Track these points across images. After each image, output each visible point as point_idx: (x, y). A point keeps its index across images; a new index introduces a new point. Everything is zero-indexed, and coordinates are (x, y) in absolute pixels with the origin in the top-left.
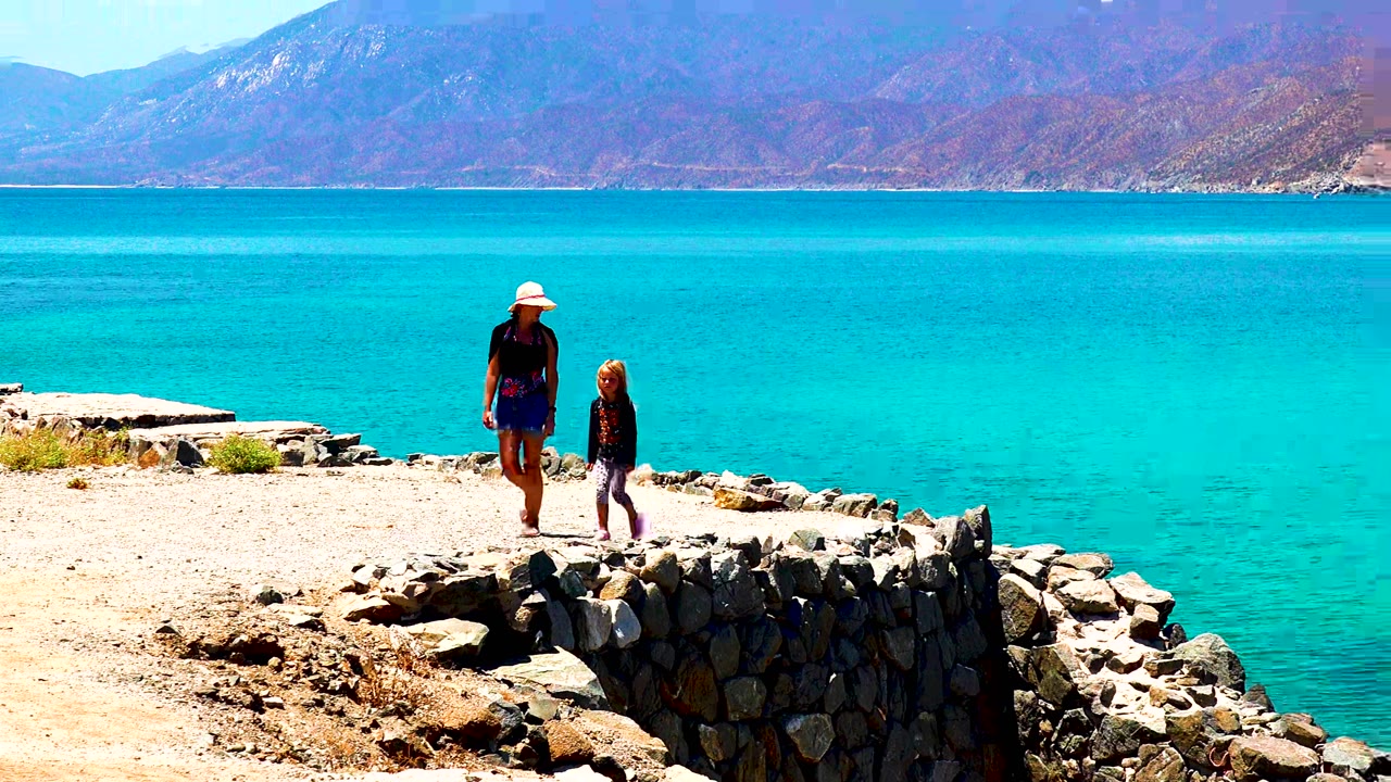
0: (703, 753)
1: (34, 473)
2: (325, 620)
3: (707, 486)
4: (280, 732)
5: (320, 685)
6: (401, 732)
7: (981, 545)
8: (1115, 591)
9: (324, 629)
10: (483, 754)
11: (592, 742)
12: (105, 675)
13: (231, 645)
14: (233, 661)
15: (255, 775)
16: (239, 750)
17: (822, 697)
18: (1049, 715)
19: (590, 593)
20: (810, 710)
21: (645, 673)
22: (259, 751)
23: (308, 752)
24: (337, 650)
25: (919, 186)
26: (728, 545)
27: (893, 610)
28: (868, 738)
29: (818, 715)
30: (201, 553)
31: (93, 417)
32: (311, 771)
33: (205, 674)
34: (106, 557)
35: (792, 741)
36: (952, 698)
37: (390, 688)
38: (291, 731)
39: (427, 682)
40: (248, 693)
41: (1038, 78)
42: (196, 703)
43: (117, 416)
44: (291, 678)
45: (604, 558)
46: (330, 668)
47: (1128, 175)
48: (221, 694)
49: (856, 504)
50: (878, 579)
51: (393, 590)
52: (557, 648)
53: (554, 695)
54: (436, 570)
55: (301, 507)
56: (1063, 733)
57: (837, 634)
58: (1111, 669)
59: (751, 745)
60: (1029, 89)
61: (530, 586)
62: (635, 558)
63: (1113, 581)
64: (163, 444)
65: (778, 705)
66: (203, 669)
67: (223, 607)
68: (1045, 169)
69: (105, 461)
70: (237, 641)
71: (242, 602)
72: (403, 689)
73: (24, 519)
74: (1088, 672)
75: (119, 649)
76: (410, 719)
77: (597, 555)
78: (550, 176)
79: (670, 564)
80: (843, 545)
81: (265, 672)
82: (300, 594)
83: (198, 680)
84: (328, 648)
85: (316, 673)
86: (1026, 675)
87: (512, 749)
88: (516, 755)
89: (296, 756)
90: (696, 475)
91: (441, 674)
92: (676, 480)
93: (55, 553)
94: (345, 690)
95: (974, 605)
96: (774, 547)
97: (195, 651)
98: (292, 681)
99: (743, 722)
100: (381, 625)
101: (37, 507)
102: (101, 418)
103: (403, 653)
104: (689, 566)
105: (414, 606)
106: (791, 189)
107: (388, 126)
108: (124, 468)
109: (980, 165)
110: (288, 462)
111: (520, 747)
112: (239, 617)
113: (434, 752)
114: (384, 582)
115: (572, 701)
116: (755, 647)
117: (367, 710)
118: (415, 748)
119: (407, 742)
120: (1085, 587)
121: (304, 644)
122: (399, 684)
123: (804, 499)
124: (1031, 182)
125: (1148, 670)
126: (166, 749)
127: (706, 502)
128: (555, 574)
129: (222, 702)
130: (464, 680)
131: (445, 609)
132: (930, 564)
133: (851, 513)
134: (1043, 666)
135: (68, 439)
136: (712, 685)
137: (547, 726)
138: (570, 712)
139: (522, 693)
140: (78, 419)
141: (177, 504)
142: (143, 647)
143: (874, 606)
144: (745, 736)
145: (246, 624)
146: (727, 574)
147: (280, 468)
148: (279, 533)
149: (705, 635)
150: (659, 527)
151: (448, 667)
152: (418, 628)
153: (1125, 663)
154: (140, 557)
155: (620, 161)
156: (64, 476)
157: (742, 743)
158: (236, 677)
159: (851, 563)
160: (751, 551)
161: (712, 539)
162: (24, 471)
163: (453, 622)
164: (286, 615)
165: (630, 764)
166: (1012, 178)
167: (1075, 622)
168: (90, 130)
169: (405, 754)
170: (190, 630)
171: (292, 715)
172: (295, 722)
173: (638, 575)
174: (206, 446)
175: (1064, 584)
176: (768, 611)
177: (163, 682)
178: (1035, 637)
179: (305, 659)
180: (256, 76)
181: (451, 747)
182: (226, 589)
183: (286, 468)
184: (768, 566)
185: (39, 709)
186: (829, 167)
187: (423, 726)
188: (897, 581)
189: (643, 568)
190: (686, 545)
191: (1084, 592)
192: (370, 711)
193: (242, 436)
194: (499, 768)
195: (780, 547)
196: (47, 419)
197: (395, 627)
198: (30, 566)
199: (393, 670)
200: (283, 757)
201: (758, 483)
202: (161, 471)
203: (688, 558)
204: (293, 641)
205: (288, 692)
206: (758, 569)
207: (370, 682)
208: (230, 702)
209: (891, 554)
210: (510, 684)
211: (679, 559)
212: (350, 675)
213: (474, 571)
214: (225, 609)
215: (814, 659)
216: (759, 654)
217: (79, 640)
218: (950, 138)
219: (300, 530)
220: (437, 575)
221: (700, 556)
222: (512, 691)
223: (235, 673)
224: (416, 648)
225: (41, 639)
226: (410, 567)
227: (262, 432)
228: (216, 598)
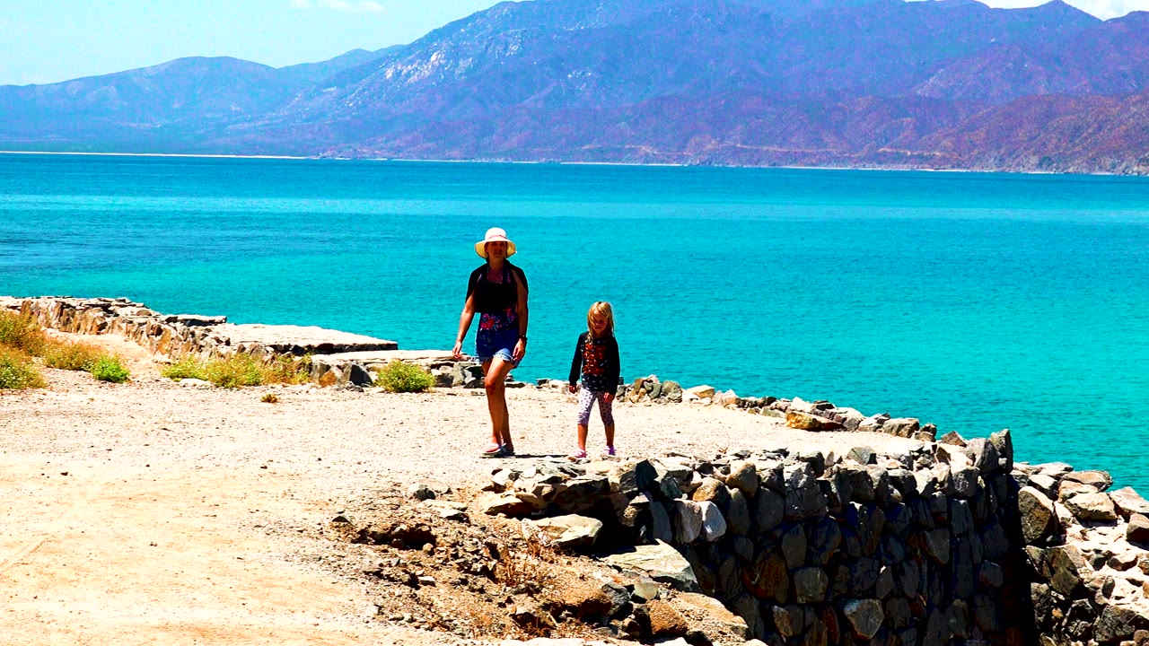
0: (777, 630)
1: (235, 389)
2: (469, 514)
3: (781, 409)
4: (432, 605)
5: (465, 567)
6: (530, 607)
7: (1004, 462)
8: (1114, 502)
9: (468, 521)
10: (597, 626)
11: (686, 619)
12: (291, 555)
13: (393, 533)
14: (394, 546)
15: (411, 640)
16: (398, 619)
17: (874, 585)
18: (1060, 604)
19: (685, 496)
20: (865, 595)
21: (729, 563)
22: (415, 621)
23: (455, 622)
24: (479, 538)
25: (953, 167)
26: (798, 458)
27: (932, 514)
28: (911, 619)
29: (871, 600)
30: (369, 457)
31: (283, 344)
32: (457, 638)
33: (372, 556)
34: (292, 459)
35: (849, 621)
36: (981, 587)
37: (522, 570)
38: (441, 604)
39: (552, 567)
40: (407, 572)
41: (1048, 82)
42: (364, 580)
43: (302, 344)
44: (441, 561)
45: (697, 467)
46: (473, 553)
47: (1122, 161)
48: (384, 573)
49: (902, 426)
50: (920, 489)
51: (525, 490)
52: (658, 540)
53: (656, 579)
54: (560, 474)
55: (451, 421)
56: (1071, 619)
57: (886, 533)
58: (1111, 567)
59: (815, 624)
60: (1042, 90)
61: (636, 489)
62: (721, 468)
63: (1113, 494)
64: (339, 367)
65: (838, 591)
66: (370, 552)
67: (387, 502)
68: (1055, 155)
69: (292, 380)
70: (398, 529)
71: (402, 497)
72: (532, 572)
73: (227, 426)
74: (1091, 568)
75: (302, 534)
76: (538, 596)
77: (691, 464)
78: (654, 154)
79: (750, 473)
80: (891, 460)
81: (420, 555)
82: (449, 492)
83: (366, 561)
84: (472, 536)
85: (462, 557)
86: (1041, 571)
87: (620, 624)
88: (624, 629)
89: (445, 625)
90: (772, 400)
91: (563, 559)
92: (756, 404)
93: (251, 455)
94: (485, 572)
95: (998, 512)
96: (835, 460)
97: (363, 537)
98: (442, 563)
99: (809, 604)
100: (515, 519)
101: (237, 417)
102: (290, 346)
103: (533, 542)
104: (766, 475)
105: (542, 504)
106: (849, 168)
107: (523, 111)
108: (308, 385)
109: (1002, 151)
110: (441, 384)
111: (627, 621)
112: (400, 510)
113: (557, 624)
114: (518, 484)
115: (670, 584)
116: (820, 543)
117: (503, 589)
118: (542, 621)
119: (536, 615)
120: (1089, 499)
121: (453, 533)
122: (529, 567)
123: (860, 422)
124: (1044, 166)
125: (1142, 568)
126: (340, 618)
127: (780, 422)
128: (657, 480)
129: (385, 579)
130: (582, 565)
131: (566, 507)
132: (962, 477)
133: (897, 434)
134: (1056, 565)
135: (263, 362)
136: (784, 574)
137: (650, 604)
138: (668, 594)
139: (629, 577)
140: (271, 346)
141: (350, 416)
142: (322, 533)
143: (916, 511)
144: (810, 617)
145: (405, 516)
146: (797, 483)
147: (433, 389)
148: (432, 442)
149: (778, 533)
150: (742, 442)
151: (569, 554)
152: (545, 522)
153: (1123, 562)
154: (320, 459)
155: (710, 142)
156: (259, 392)
157: (808, 622)
158: (397, 559)
159: (898, 475)
160: (816, 464)
161: (784, 453)
162: (227, 387)
163: (573, 518)
164: (438, 509)
165: (716, 638)
166: (1028, 162)
167: (1081, 527)
168: (284, 112)
169: (534, 625)
170: (360, 520)
171: (441, 591)
172: (444, 597)
173: (724, 481)
174: (373, 369)
175: (1072, 495)
176: (830, 513)
177: (338, 562)
178: (1049, 539)
179: (453, 546)
180: (417, 70)
181: (571, 621)
182: (389, 486)
183: (438, 389)
184: (830, 477)
185: (237, 583)
186: (881, 150)
187: (548, 602)
188: (936, 491)
189: (728, 476)
190: (764, 458)
191: (1088, 502)
192: (505, 590)
193: (403, 362)
194: (609, 639)
195: (840, 460)
196: (246, 345)
197: (526, 521)
198: (231, 465)
199: (524, 556)
200: (434, 625)
201: (822, 408)
202: (338, 390)
203: (765, 468)
204: (443, 531)
205: (438, 573)
206: (822, 478)
207: (505, 565)
208: (392, 580)
209: (930, 469)
210: (619, 570)
211: (757, 469)
212: (489, 560)
213: (591, 476)
214: (388, 503)
215: (867, 554)
216: (823, 549)
217: (269, 526)
218: (977, 128)
219: (449, 439)
220: (561, 478)
221: (774, 467)
222: (621, 575)
223: (396, 556)
224: (543, 538)
225: (239, 525)
226: (538, 471)
227: (420, 359)
228: (381, 494)
